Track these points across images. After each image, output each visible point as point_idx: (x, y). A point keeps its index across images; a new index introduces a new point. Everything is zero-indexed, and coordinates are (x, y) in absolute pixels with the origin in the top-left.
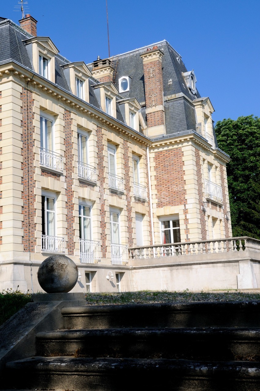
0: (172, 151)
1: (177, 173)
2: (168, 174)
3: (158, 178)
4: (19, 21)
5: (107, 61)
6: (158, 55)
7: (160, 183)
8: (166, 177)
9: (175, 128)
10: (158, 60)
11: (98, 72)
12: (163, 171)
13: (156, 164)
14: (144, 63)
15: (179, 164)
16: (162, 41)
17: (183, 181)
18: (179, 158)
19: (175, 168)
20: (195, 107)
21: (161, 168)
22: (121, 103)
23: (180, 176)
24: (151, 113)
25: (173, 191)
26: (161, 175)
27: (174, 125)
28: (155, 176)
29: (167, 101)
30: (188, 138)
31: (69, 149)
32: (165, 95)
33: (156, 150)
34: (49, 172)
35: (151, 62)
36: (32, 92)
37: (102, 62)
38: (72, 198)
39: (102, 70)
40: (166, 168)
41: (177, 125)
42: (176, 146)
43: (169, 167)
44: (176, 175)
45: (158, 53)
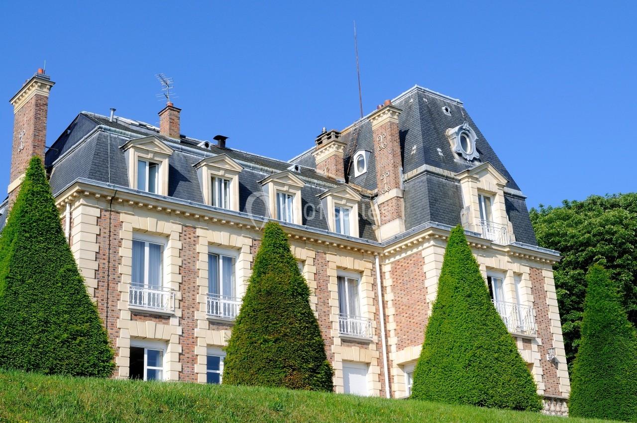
0: (411, 258)
1: (418, 292)
2: (408, 296)
3: (396, 304)
4: (159, 114)
5: (332, 133)
6: (389, 113)
7: (399, 310)
8: (406, 300)
9: (416, 222)
10: (390, 121)
11: (321, 152)
12: (402, 292)
13: (394, 282)
14: (373, 128)
15: (420, 277)
16: (413, 88)
17: (426, 304)
18: (420, 268)
19: (415, 285)
20: (461, 182)
21: (399, 288)
22: (323, 197)
23: (422, 297)
24: (383, 203)
25: (416, 322)
26: (400, 298)
27: (415, 217)
28: (392, 300)
29: (406, 181)
30: (426, 234)
31: (189, 280)
32: (404, 172)
33: (392, 260)
34: (148, 315)
35: (381, 126)
36: (119, 213)
37: (326, 137)
38: (194, 347)
39: (326, 148)
40: (406, 287)
41: (419, 215)
42: (415, 250)
43: (409, 284)
44: (417, 296)
45: (389, 110)
